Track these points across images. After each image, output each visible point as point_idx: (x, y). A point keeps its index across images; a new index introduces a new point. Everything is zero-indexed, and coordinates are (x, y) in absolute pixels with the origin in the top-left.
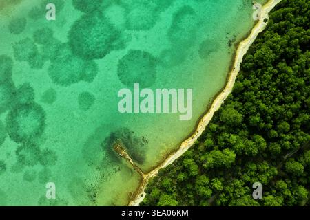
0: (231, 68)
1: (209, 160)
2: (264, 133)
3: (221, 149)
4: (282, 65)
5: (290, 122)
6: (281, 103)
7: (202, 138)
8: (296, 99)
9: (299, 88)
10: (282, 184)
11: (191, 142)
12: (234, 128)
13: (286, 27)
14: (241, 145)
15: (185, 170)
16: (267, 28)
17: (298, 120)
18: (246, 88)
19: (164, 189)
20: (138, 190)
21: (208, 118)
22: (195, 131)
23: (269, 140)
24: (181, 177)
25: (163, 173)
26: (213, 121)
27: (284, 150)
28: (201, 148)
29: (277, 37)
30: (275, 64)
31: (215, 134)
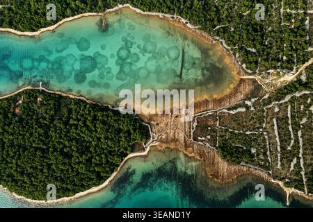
0: (60, 25)
1: (83, 5)
3: (78, 6)
7: (81, 13)
11: (85, 14)
12: (72, 9)
13: (37, 23)
14: (73, 3)
15: (91, 9)
16: (42, 27)
18: (60, 15)
19: (100, 8)
20: (107, 13)
21: (76, 17)
22: (82, 16)
24: (93, 7)
25: (98, 12)
26: (75, 15)
28: (84, 11)
29: (42, 21)
31: (77, 11)
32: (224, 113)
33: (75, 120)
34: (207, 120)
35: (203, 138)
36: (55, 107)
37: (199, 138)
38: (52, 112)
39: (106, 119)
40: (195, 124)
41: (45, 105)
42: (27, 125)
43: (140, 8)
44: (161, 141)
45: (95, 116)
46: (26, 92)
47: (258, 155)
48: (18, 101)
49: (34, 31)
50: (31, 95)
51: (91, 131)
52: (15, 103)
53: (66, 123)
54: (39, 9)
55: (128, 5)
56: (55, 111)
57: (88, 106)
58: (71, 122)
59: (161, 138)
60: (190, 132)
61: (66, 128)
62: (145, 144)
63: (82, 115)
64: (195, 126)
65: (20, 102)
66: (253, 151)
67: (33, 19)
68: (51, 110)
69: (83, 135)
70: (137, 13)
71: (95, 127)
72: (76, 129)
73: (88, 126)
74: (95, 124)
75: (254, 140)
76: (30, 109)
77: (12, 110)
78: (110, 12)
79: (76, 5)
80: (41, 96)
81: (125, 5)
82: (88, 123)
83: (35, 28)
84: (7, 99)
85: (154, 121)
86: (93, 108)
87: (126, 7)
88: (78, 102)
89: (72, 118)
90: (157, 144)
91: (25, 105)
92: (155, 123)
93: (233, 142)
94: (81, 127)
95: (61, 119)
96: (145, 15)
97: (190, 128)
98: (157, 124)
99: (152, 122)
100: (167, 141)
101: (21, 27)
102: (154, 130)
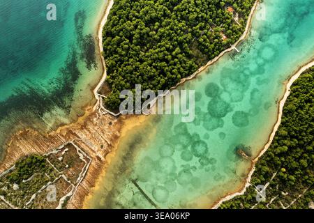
0: (278, 113)
1: (278, 151)
2: (297, 138)
3: (281, 146)
4: (299, 111)
5: (305, 132)
6: (301, 125)
7: (273, 143)
8: (306, 123)
9: (307, 119)
10: (306, 155)
11: (268, 145)
12: (285, 137)
13: (298, 94)
14: (289, 144)
15: (269, 156)
16: (291, 95)
17: (308, 131)
18: (287, 121)
19: (263, 165)
20: (252, 167)
21: (273, 134)
22: (269, 140)
23: (299, 140)
24: (268, 159)
25: (260, 159)
26: (276, 136)
27: (305, 142)
28: (273, 147)
29: (296, 99)
30: (296, 110)
31: (278, 141)
32: (68, 191)
33: (176, 54)
34: (75, 170)
35: (63, 153)
36: (204, 45)
37: (67, 149)
38: (201, 40)
39: (154, 82)
40: (81, 157)
41: (214, 39)
42: (209, 8)
43: (229, 201)
44: (93, 114)
45: (165, 75)
46: (241, 31)
47: (9, 187)
48: (239, 17)
49: (294, 84)
50: (234, 34)
51: (154, 60)
52: (239, 13)
53: (180, 44)
54: (311, 106)
55: (242, 193)
56: (200, 44)
57: (179, 76)
58: (178, 50)
59: (96, 117)
60: (79, 147)
61: (177, 40)
62: (103, 98)
63: (175, 64)
64: (80, 155)
65: (236, 19)
66: (15, 186)
67: (306, 93)
68: (205, 40)
69: (157, 50)
70: (227, 194)
71: (155, 67)
72: (168, 49)
73: (161, 61)
74: (157, 69)
75: (23, 195)
76: (222, 22)
77: (235, 5)
78: (250, 170)
79: (285, 145)
80: (225, 42)
81: (245, 190)
82: (164, 63)
83: (295, 87)
84: (250, 8)
85: (116, 123)
86: (173, 79)
87: (242, 189)
88: (190, 71)
89: (181, 53)
90: (94, 109)
91: (229, 21)
92: (113, 122)
93: (37, 176)
94: (165, 55)
95: (189, 42)
96: (219, 200)
97: (82, 149)
98: (110, 124)
99: (116, 121)
100: (89, 119)
101: (307, 75)
102: (108, 116)
